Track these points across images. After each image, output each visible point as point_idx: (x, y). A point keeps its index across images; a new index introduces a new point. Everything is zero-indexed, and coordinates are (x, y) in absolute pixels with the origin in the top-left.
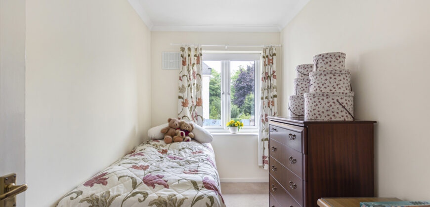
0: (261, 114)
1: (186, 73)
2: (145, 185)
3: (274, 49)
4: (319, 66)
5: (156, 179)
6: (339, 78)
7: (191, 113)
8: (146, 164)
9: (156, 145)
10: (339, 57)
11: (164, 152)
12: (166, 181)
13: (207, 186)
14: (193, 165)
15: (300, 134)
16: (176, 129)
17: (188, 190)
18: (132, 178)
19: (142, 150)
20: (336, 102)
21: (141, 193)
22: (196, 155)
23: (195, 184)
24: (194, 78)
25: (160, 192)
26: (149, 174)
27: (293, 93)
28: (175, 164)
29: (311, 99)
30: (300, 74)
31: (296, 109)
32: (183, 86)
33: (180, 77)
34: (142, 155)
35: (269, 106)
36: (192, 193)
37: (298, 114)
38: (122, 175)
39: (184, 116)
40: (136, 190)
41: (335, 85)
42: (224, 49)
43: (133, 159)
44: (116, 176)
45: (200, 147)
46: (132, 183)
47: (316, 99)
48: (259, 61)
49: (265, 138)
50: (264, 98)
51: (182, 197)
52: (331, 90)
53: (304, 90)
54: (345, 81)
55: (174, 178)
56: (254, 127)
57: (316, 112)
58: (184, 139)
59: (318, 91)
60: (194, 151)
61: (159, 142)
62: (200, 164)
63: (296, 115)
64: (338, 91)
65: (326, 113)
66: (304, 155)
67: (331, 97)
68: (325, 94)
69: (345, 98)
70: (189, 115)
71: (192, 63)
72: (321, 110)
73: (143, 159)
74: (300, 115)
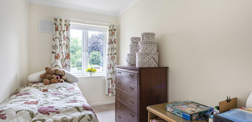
0: (107, 64)
1: (58, 36)
2: (41, 114)
3: (115, 26)
4: (144, 38)
5: (48, 109)
6: (153, 46)
7: (61, 63)
8: (35, 100)
9: (37, 86)
10: (153, 35)
11: (45, 91)
12: (57, 110)
13: (86, 108)
14: (71, 97)
15: (137, 74)
16: (52, 75)
17: (74, 113)
18: (28, 111)
19: (26, 91)
20: (152, 58)
21: (39, 120)
22: (70, 91)
23: (78, 109)
24: (64, 40)
25: (54, 117)
26: (41, 106)
27: (129, 52)
28: (58, 98)
29: (140, 56)
30: (133, 42)
31: (131, 61)
32: (56, 45)
33: (54, 39)
34: (28, 94)
35: (112, 59)
36: (77, 114)
37: (132, 64)
38: (19, 110)
39: (57, 66)
40: (35, 119)
41: (151, 49)
42: (85, 23)
43: (22, 98)
44: (13, 111)
45: (71, 85)
46: (30, 114)
47: (143, 56)
48: (106, 33)
49: (110, 78)
50: (109, 55)
51: (71, 118)
52: (149, 52)
53: (135, 51)
54: (155, 47)
55: (63, 107)
56: (103, 72)
57: (142, 62)
58: (59, 81)
59: (144, 52)
60: (68, 88)
61: (39, 84)
62: (76, 96)
63: (131, 64)
64: (153, 52)
65: (147, 63)
66: (139, 86)
67: (150, 55)
68: (147, 54)
69: (156, 56)
70: (60, 64)
71: (63, 30)
72: (145, 61)
73: (30, 97)
74: (133, 64)
